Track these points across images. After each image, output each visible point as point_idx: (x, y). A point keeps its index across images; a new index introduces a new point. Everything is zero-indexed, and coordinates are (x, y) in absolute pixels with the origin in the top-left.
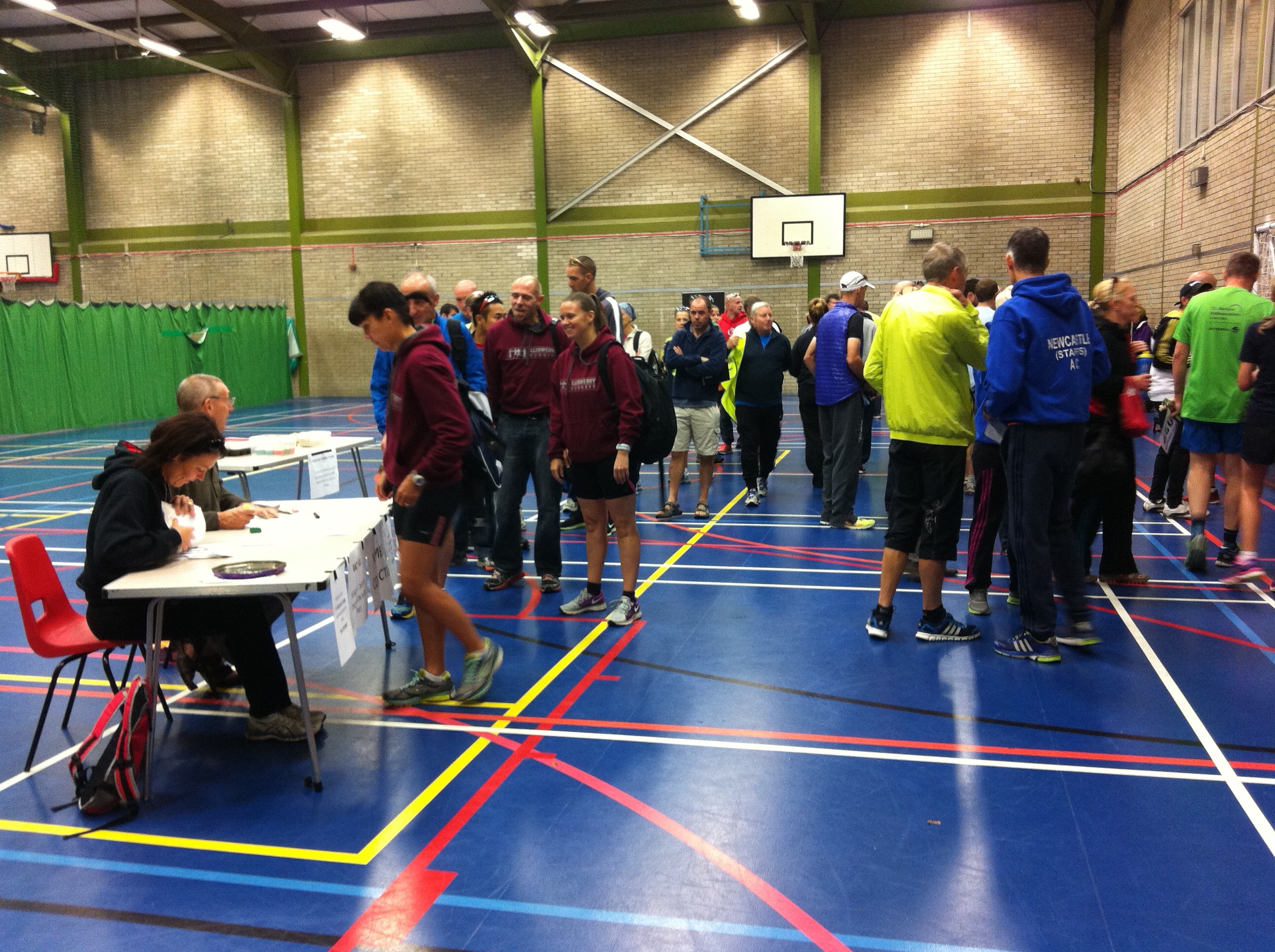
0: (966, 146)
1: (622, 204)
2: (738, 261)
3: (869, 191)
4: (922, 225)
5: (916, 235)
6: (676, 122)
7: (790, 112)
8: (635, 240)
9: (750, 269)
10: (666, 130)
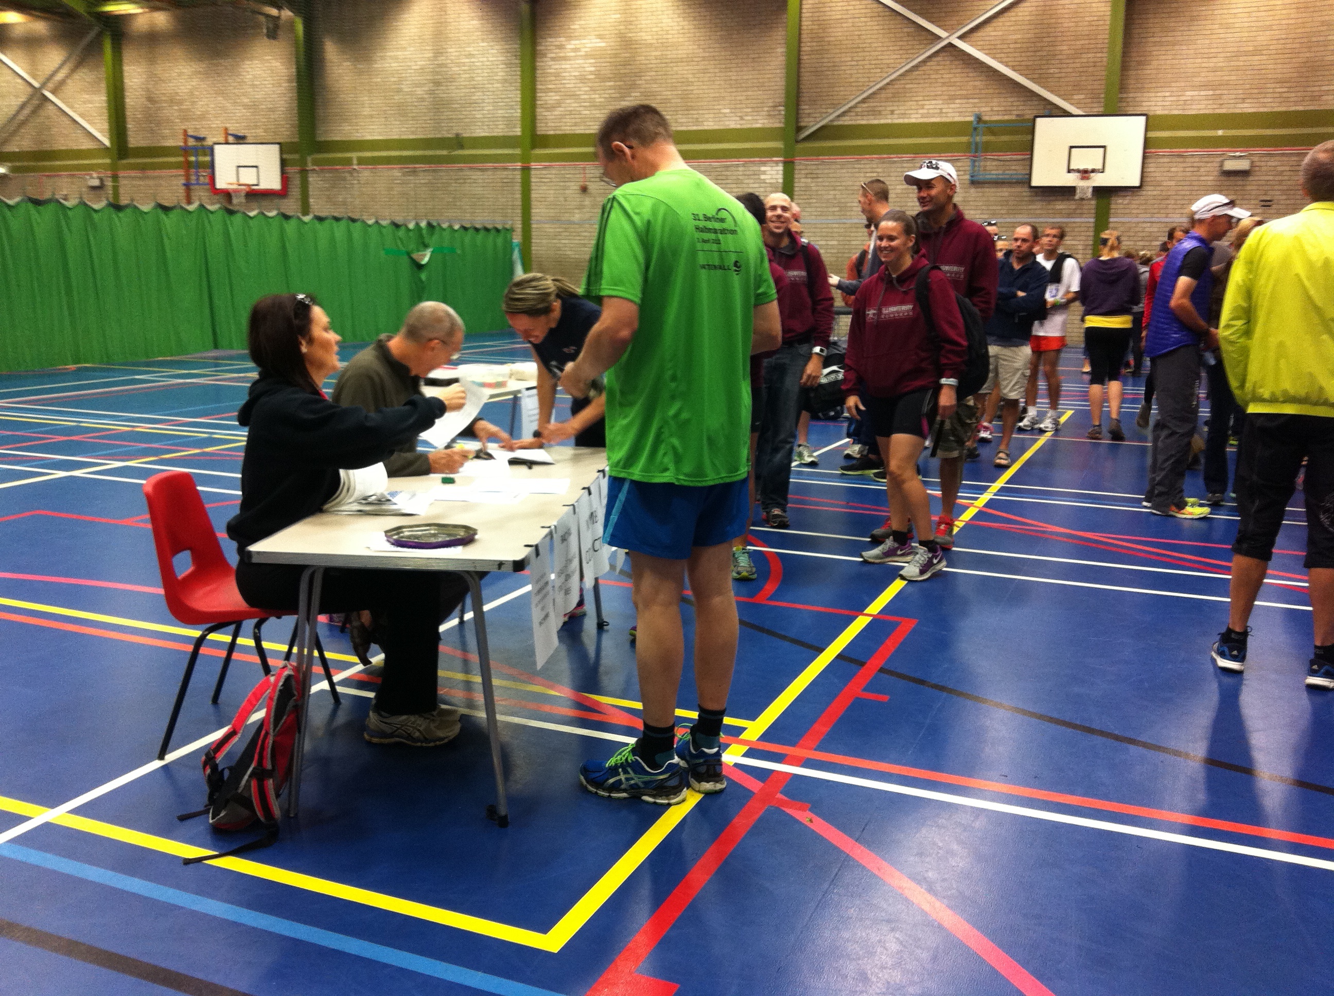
0: (1300, 60)
1: (882, 122)
2: (1013, 190)
3: (1176, 112)
4: (1238, 154)
5: (1230, 165)
6: (951, 29)
7: (1087, 19)
8: (895, 162)
9: (1026, 199)
10: (938, 38)
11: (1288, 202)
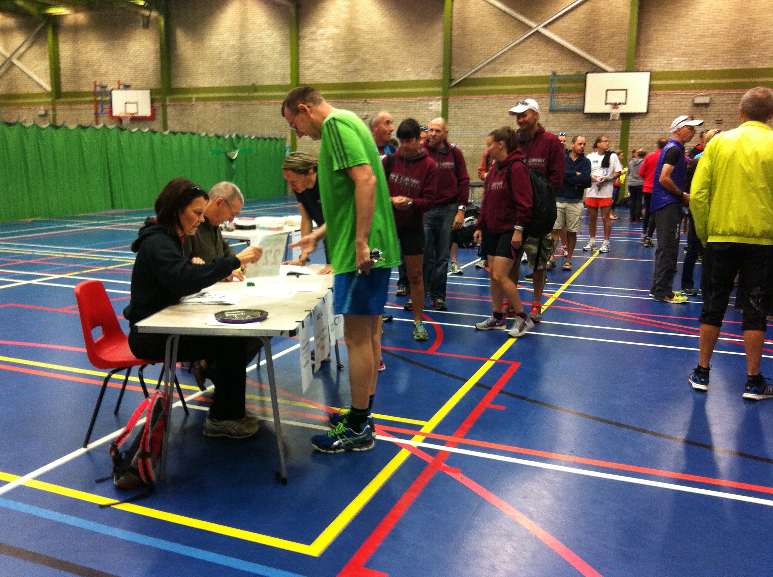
0: (738, 40)
1: (499, 76)
2: (574, 115)
3: (667, 70)
4: (702, 94)
5: (698, 100)
7: (616, 16)
8: (506, 99)
9: (582, 120)
10: (530, 28)
11: (731, 121)
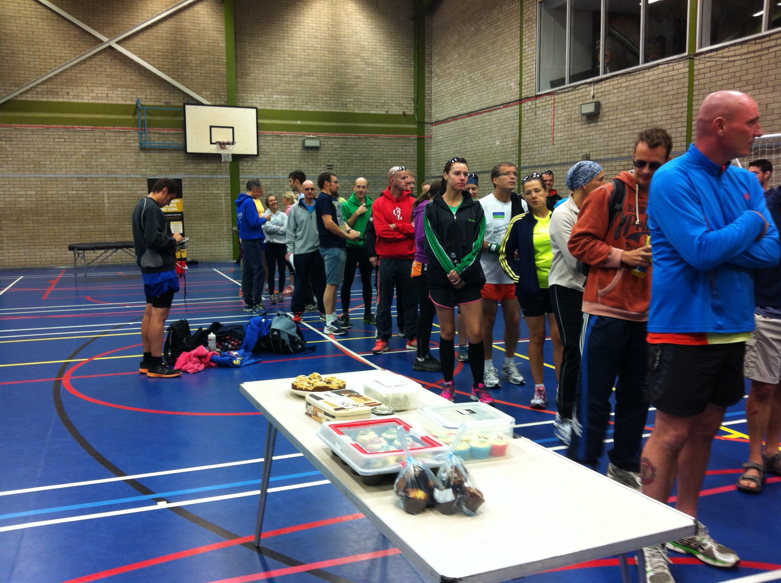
1: (60, 100)
4: (311, 136)
5: (308, 143)
7: (206, 41)
8: (78, 131)
9: (182, 161)
10: (101, 42)
